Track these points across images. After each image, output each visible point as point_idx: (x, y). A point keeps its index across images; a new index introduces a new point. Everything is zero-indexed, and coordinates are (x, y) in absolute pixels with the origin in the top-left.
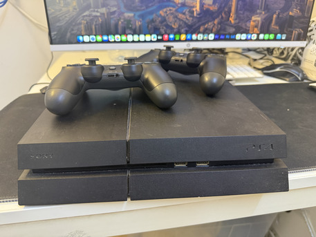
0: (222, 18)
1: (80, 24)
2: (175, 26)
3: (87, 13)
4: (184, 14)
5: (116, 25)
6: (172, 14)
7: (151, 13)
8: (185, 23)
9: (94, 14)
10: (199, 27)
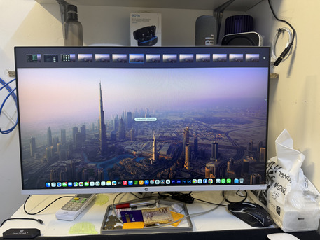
0: (177, 165)
1: (49, 172)
2: (134, 173)
3: (55, 164)
4: (141, 163)
5: (80, 173)
6: (130, 163)
7: (111, 163)
8: (143, 170)
9: (61, 164)
10: (156, 174)
